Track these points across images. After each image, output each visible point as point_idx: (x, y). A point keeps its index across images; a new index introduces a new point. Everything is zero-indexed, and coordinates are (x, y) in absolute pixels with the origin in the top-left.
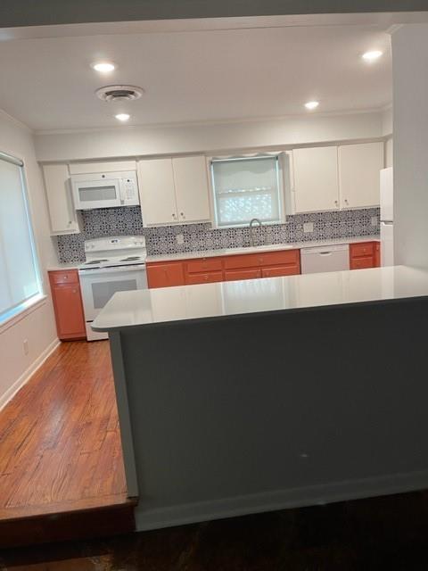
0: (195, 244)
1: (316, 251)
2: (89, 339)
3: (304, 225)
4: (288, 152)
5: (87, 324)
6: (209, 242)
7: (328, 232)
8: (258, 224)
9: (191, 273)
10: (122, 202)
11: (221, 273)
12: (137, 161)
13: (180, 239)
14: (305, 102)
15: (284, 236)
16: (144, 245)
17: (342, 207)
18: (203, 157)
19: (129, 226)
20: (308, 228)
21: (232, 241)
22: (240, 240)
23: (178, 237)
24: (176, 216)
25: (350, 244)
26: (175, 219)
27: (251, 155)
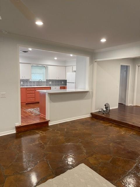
0: (25, 84)
1: (53, 88)
7: (57, 84)
9: (27, 91)
11: (34, 91)
15: (45, 84)
17: (58, 79)
18: (30, 64)
20: (50, 83)
21: (34, 84)
22: (36, 84)
23: (21, 82)
24: (23, 77)
25: (60, 87)
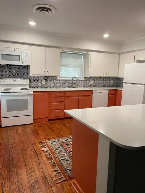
0: (49, 85)
2: (2, 126)
3: (90, 81)
4: (89, 53)
5: (2, 118)
6: (55, 84)
8: (76, 79)
9: (51, 97)
10: (23, 63)
12: (30, 46)
13: (44, 82)
14: (104, 34)
15: (83, 84)
16: (29, 83)
17: (105, 76)
18: (58, 49)
19: (22, 74)
21: (64, 85)
22: (67, 85)
23: (43, 81)
24: (45, 72)
25: (109, 90)
26: (45, 73)
27: (76, 52)
